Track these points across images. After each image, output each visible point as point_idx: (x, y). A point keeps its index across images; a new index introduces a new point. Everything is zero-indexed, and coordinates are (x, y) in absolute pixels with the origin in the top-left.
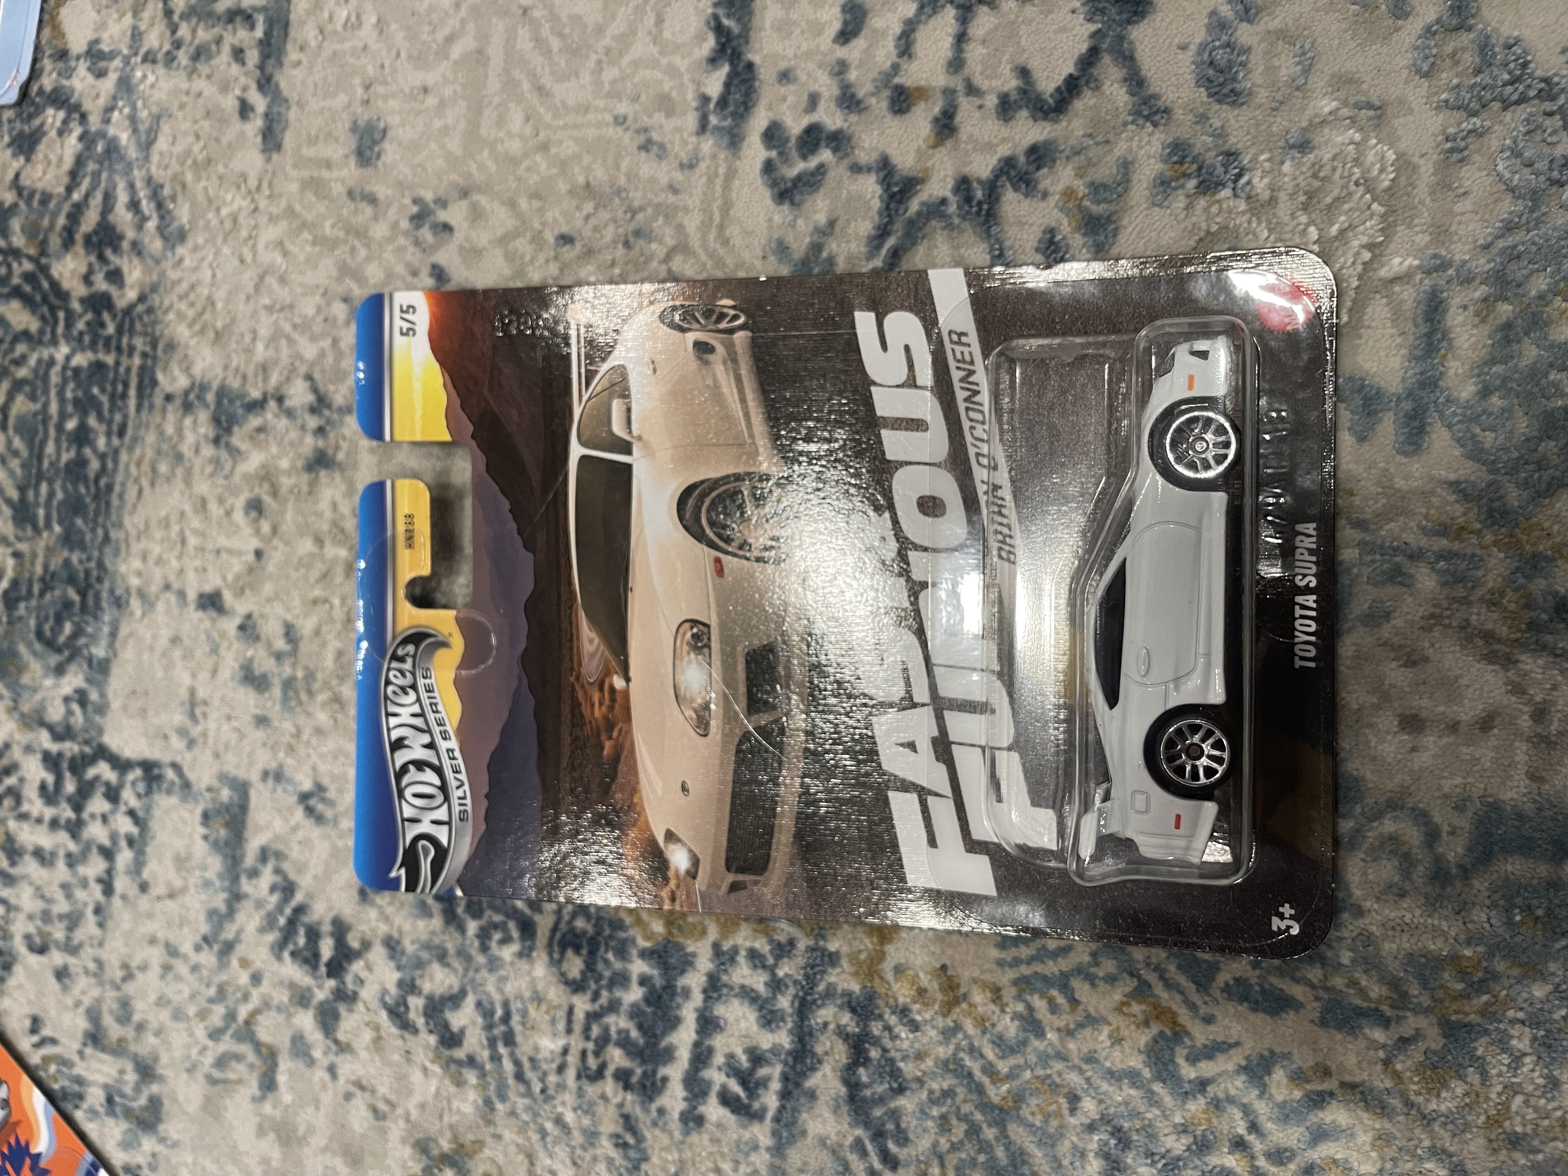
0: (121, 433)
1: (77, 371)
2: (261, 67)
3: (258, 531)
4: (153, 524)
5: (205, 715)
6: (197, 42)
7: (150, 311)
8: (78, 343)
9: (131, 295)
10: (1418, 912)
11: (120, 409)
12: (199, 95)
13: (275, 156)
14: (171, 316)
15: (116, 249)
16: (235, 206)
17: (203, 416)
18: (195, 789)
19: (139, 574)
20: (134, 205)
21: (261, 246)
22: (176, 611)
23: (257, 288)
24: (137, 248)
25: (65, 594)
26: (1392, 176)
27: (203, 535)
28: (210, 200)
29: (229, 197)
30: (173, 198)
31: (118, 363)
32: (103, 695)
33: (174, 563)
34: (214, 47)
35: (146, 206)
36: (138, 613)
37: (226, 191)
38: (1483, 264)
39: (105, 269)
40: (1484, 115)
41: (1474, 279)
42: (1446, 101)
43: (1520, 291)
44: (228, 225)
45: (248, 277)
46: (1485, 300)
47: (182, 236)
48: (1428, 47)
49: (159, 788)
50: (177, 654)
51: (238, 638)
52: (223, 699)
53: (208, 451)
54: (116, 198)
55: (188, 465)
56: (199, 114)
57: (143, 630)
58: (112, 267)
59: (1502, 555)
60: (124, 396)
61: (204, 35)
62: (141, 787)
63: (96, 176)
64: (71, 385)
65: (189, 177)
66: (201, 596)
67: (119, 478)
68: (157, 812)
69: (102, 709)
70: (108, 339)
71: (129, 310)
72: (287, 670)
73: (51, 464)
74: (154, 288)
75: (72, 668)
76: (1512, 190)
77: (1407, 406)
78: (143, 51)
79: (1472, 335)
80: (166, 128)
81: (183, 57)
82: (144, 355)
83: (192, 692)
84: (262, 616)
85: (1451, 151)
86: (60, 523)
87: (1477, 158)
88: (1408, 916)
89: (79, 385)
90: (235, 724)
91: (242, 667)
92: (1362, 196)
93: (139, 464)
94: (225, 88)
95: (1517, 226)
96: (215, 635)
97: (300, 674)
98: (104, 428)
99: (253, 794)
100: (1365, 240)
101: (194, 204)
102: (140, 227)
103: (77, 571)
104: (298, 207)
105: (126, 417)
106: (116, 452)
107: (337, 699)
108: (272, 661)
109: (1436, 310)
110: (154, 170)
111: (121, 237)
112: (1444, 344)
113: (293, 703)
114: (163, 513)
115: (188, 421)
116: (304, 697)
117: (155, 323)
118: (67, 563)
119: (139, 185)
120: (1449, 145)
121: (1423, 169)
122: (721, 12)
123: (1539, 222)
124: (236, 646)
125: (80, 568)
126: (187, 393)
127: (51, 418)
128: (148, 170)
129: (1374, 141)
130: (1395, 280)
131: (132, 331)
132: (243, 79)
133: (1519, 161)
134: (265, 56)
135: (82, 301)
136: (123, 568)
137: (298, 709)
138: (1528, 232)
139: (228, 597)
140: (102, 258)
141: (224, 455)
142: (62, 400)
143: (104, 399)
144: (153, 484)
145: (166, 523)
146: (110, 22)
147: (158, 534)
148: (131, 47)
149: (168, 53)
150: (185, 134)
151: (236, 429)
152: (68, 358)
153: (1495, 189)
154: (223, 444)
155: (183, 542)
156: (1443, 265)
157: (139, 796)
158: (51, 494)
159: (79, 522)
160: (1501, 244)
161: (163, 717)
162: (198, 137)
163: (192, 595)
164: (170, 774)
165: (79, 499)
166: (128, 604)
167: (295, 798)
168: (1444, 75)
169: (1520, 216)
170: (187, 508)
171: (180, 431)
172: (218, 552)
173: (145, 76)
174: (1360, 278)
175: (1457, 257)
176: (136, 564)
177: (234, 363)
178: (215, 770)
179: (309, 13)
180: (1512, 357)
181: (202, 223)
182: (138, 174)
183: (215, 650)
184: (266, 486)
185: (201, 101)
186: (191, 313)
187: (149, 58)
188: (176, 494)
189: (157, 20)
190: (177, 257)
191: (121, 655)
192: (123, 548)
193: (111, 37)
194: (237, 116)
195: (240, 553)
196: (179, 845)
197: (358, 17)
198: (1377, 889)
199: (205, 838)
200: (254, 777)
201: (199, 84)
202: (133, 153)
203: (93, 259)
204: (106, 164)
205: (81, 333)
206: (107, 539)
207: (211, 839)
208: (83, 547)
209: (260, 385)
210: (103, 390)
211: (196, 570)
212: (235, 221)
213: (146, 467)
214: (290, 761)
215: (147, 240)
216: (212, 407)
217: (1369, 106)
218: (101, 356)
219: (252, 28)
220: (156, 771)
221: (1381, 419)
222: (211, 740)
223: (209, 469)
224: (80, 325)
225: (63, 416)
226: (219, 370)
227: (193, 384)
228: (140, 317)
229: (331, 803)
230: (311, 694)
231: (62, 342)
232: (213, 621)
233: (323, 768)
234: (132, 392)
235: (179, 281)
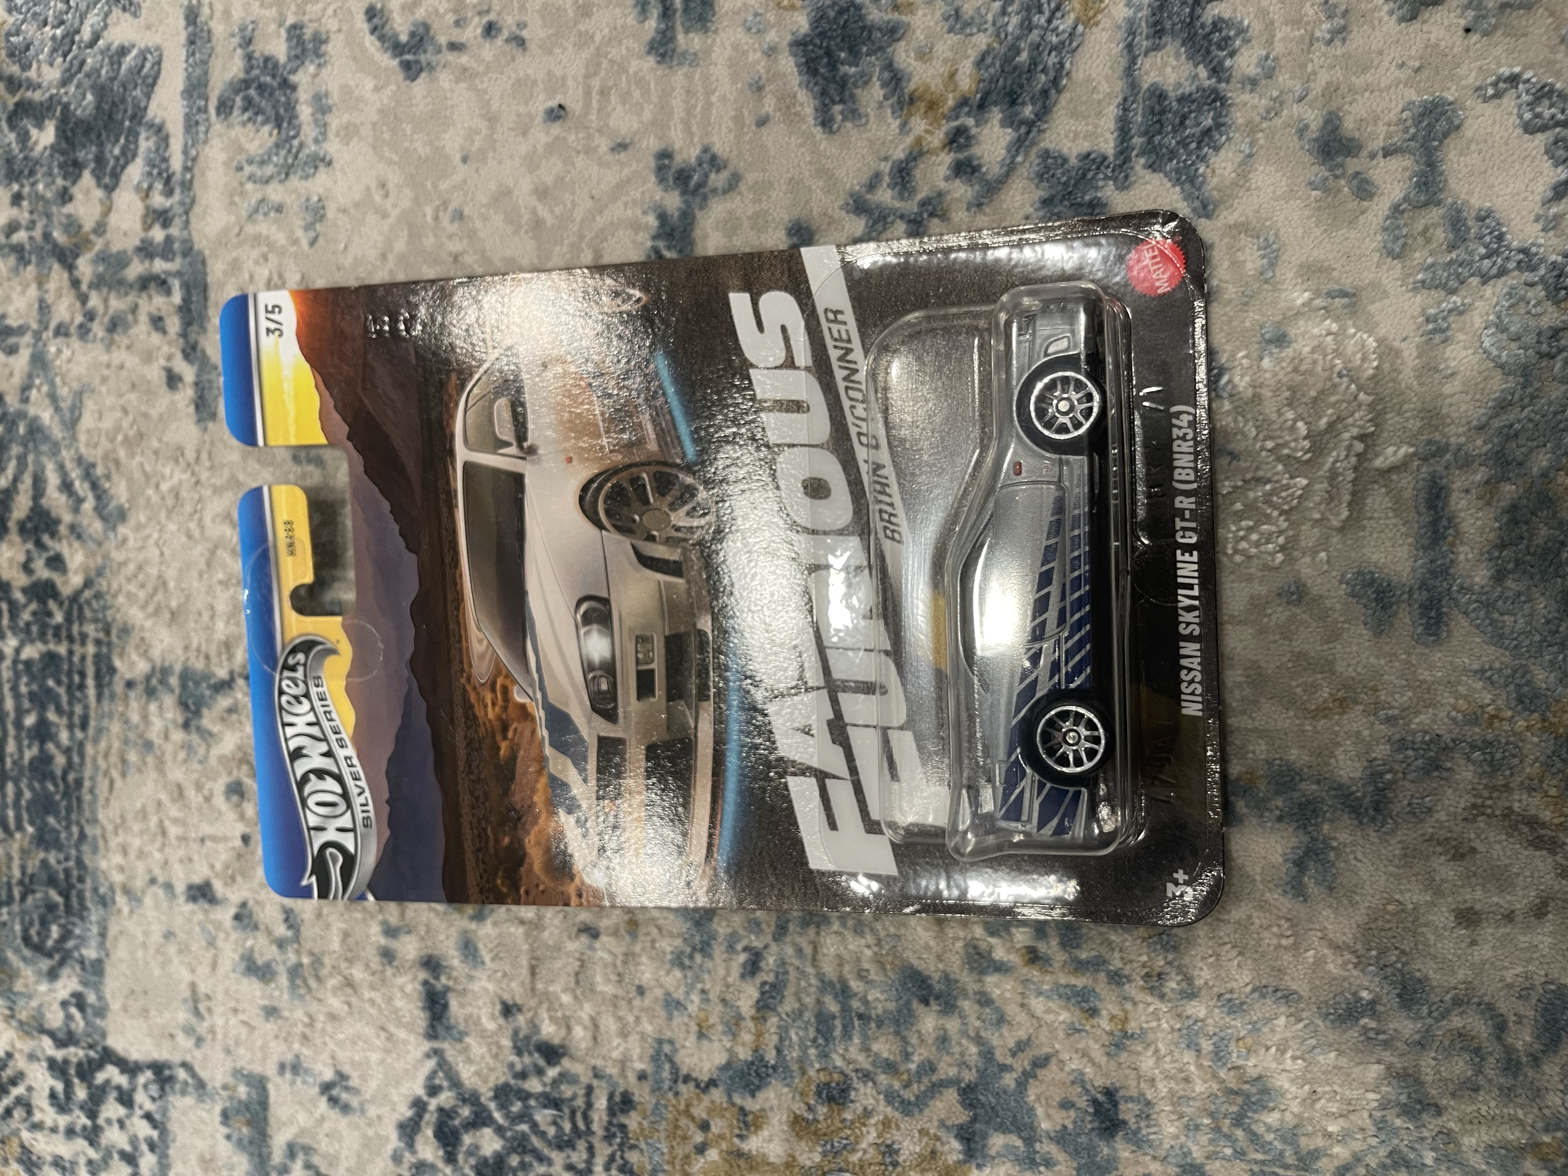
0: (84, 726)
1: (28, 663)
2: (184, 335)
3: (242, 817)
4: (129, 817)
5: (209, 1010)
6: (111, 312)
7: (98, 596)
8: (26, 635)
9: (76, 580)
10: (1493, 1104)
11: (79, 701)
12: (121, 367)
13: (210, 425)
14: (121, 599)
15: (53, 534)
16: (175, 480)
17: (169, 701)
18: (209, 1087)
19: (121, 869)
20: (67, 486)
21: (208, 520)
22: (165, 905)
23: (209, 564)
24: (76, 531)
25: (47, 898)
26: (1375, 364)
27: (183, 823)
28: (147, 476)
29: (167, 471)
30: (108, 477)
31: (71, 653)
32: (100, 998)
33: (157, 855)
34: (130, 317)
35: (81, 487)
36: (126, 910)
37: (164, 466)
38: (1479, 446)
39: (45, 555)
40: (1463, 292)
41: (1474, 461)
42: (1423, 282)
43: (1523, 471)
44: (170, 502)
45: (198, 551)
46: (1487, 482)
47: (122, 515)
48: (1398, 227)
49: (172, 1088)
50: (172, 949)
51: (234, 928)
52: (227, 992)
53: (178, 736)
54: (45, 481)
55: (158, 753)
56: (124, 387)
57: (133, 926)
58: (52, 553)
59: (1536, 740)
60: (82, 686)
61: (117, 304)
62: (154, 1090)
63: (22, 461)
64: (25, 680)
65: (122, 453)
66: (190, 887)
67: (88, 772)
68: (173, 1114)
69: (102, 1011)
70: (57, 628)
71: (75, 597)
72: (292, 958)
73: (14, 763)
74: (100, 572)
75: (65, 972)
76: (1501, 366)
77: (1420, 596)
78: (53, 325)
79: (1478, 519)
80: (90, 405)
81: (98, 329)
82: (98, 642)
83: (193, 986)
84: (257, 902)
85: (1434, 331)
86: (32, 823)
87: (1461, 336)
88: (1484, 1109)
89: (33, 678)
90: (244, 1017)
91: (242, 957)
92: (1348, 387)
93: (106, 755)
94: (148, 357)
95: (1511, 404)
96: (210, 927)
97: (306, 960)
98: (64, 721)
99: (270, 1087)
100: (1355, 431)
101: (131, 481)
102: (76, 510)
103: (57, 872)
104: (241, 477)
105: (86, 707)
106: (81, 745)
107: (349, 983)
108: (274, 948)
109: (1438, 497)
110: (83, 450)
111: (57, 522)
112: (1451, 531)
113: (302, 991)
114: (138, 805)
115: (153, 707)
116: (312, 983)
117: (105, 608)
118: (44, 863)
119: (69, 465)
120: (1431, 326)
121: (1406, 354)
122: (661, 244)
123: (1533, 397)
124: (234, 936)
125: (60, 868)
126: (148, 678)
127: (7, 714)
128: (77, 449)
129: (1353, 330)
130: (1393, 469)
131: (81, 618)
132: (166, 349)
133: (1504, 336)
134: (187, 323)
135: (25, 591)
136: (104, 864)
137: (308, 998)
138: (1523, 408)
139: (218, 887)
140: (40, 545)
141: (195, 739)
142: (17, 696)
143: (62, 691)
144: (124, 775)
145: (143, 814)
146: (14, 296)
147: (137, 827)
148: (40, 322)
149: (81, 326)
150: (112, 409)
151: (205, 711)
152: (18, 651)
153: (1483, 367)
154: (193, 729)
155: (164, 833)
156: (1441, 450)
157: (153, 1099)
158: (19, 794)
159: (51, 820)
160: (1496, 424)
161: (167, 1015)
162: (125, 411)
163: (180, 888)
164: (182, 1074)
165: (48, 796)
166: (114, 902)
167: (317, 1089)
168: (1417, 255)
169: (1513, 395)
170: (164, 797)
171: (145, 717)
172: (203, 840)
173: (59, 351)
174: (1356, 469)
175: (1453, 440)
176: (117, 859)
177: (195, 645)
178: (229, 1065)
179: (226, 273)
180: (1522, 538)
181: (142, 501)
182: (66, 455)
183: (211, 943)
184: (245, 768)
185: (124, 373)
186: (142, 595)
187: (61, 331)
188: (150, 783)
189: (65, 291)
190: (120, 537)
191: (113, 957)
192: (101, 843)
193: (17, 311)
194: (164, 387)
195: (225, 839)
196: (201, 1145)
197: (280, 276)
198: (1451, 1087)
199: (228, 1137)
200: (271, 1070)
201: (119, 356)
202: (57, 433)
203: (30, 546)
204: (31, 445)
205: (28, 624)
206: (83, 836)
207: (235, 1138)
208: (59, 847)
209: (225, 663)
210: (59, 682)
211: (181, 861)
212: (177, 496)
213: (114, 759)
214: (305, 1051)
215: (85, 522)
216: (177, 691)
217: (1344, 294)
218: (52, 646)
219: (168, 292)
220: (167, 1073)
221: (1397, 613)
222: (220, 1036)
223: (182, 755)
224: (26, 616)
225: (20, 712)
226: (179, 652)
227: (153, 669)
228: (88, 603)
229: (356, 1091)
230: (319, 979)
231: (9, 634)
232: (206, 912)
233: (342, 1055)
234: (90, 682)
235: (124, 564)
